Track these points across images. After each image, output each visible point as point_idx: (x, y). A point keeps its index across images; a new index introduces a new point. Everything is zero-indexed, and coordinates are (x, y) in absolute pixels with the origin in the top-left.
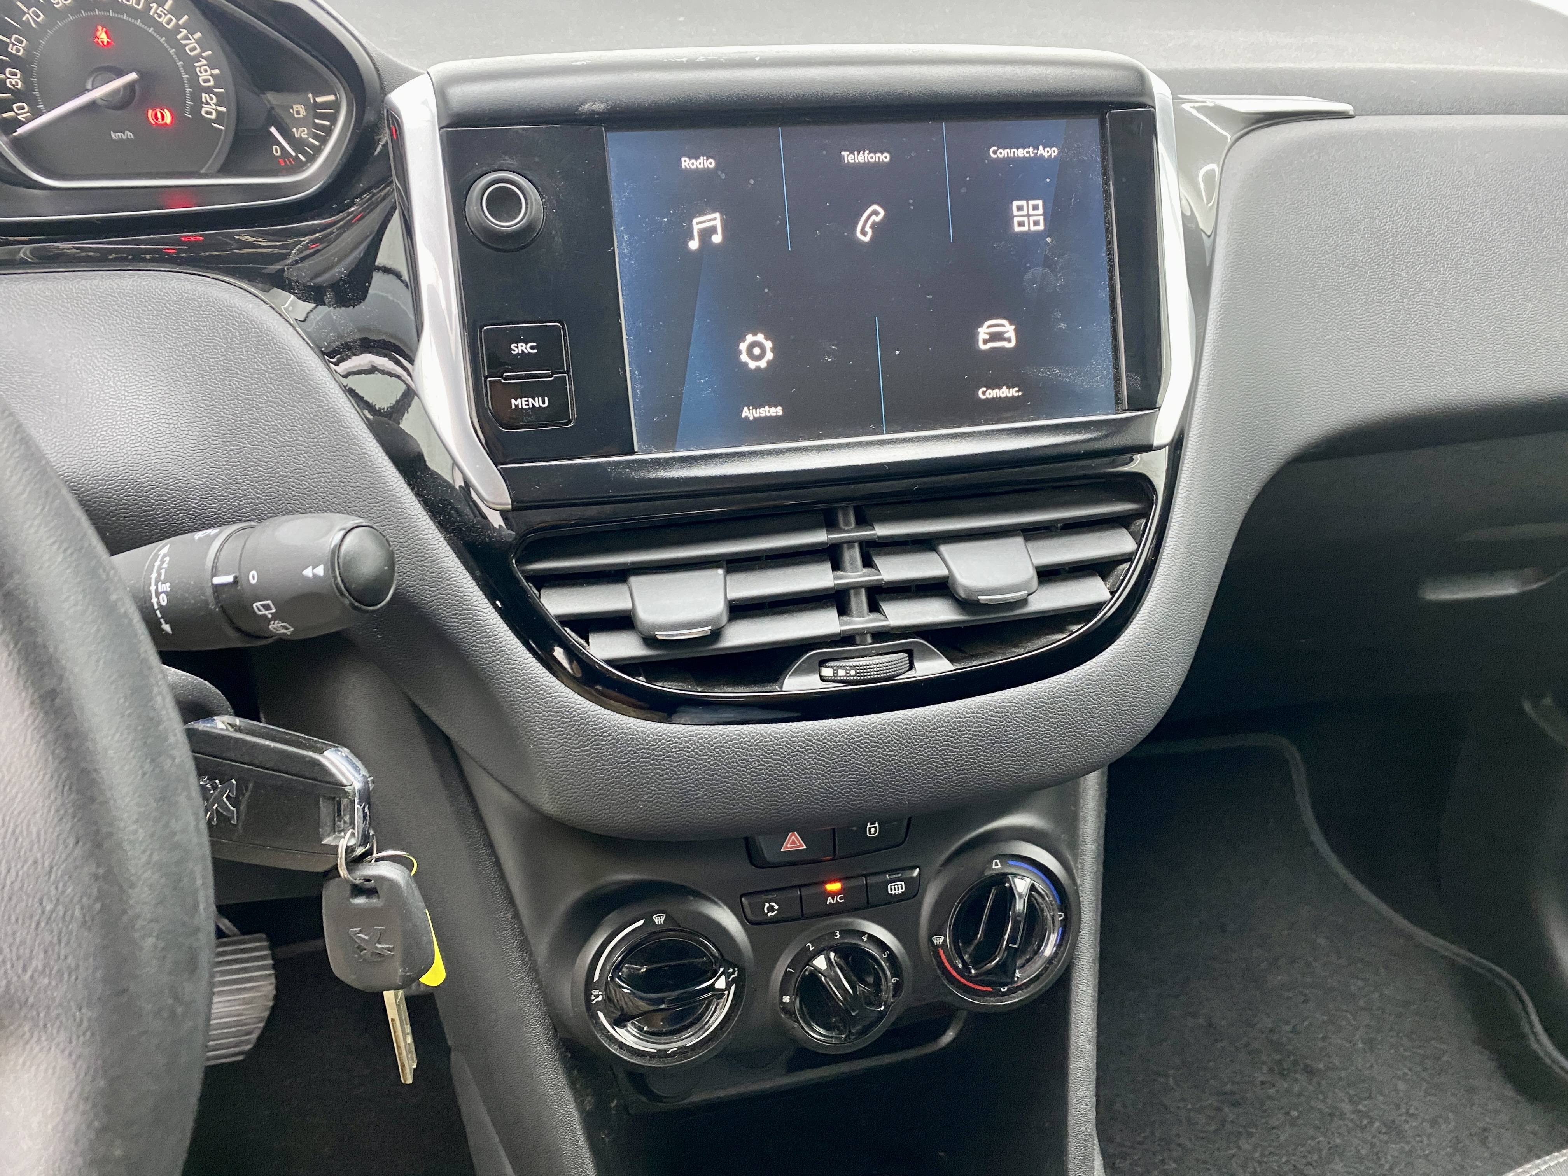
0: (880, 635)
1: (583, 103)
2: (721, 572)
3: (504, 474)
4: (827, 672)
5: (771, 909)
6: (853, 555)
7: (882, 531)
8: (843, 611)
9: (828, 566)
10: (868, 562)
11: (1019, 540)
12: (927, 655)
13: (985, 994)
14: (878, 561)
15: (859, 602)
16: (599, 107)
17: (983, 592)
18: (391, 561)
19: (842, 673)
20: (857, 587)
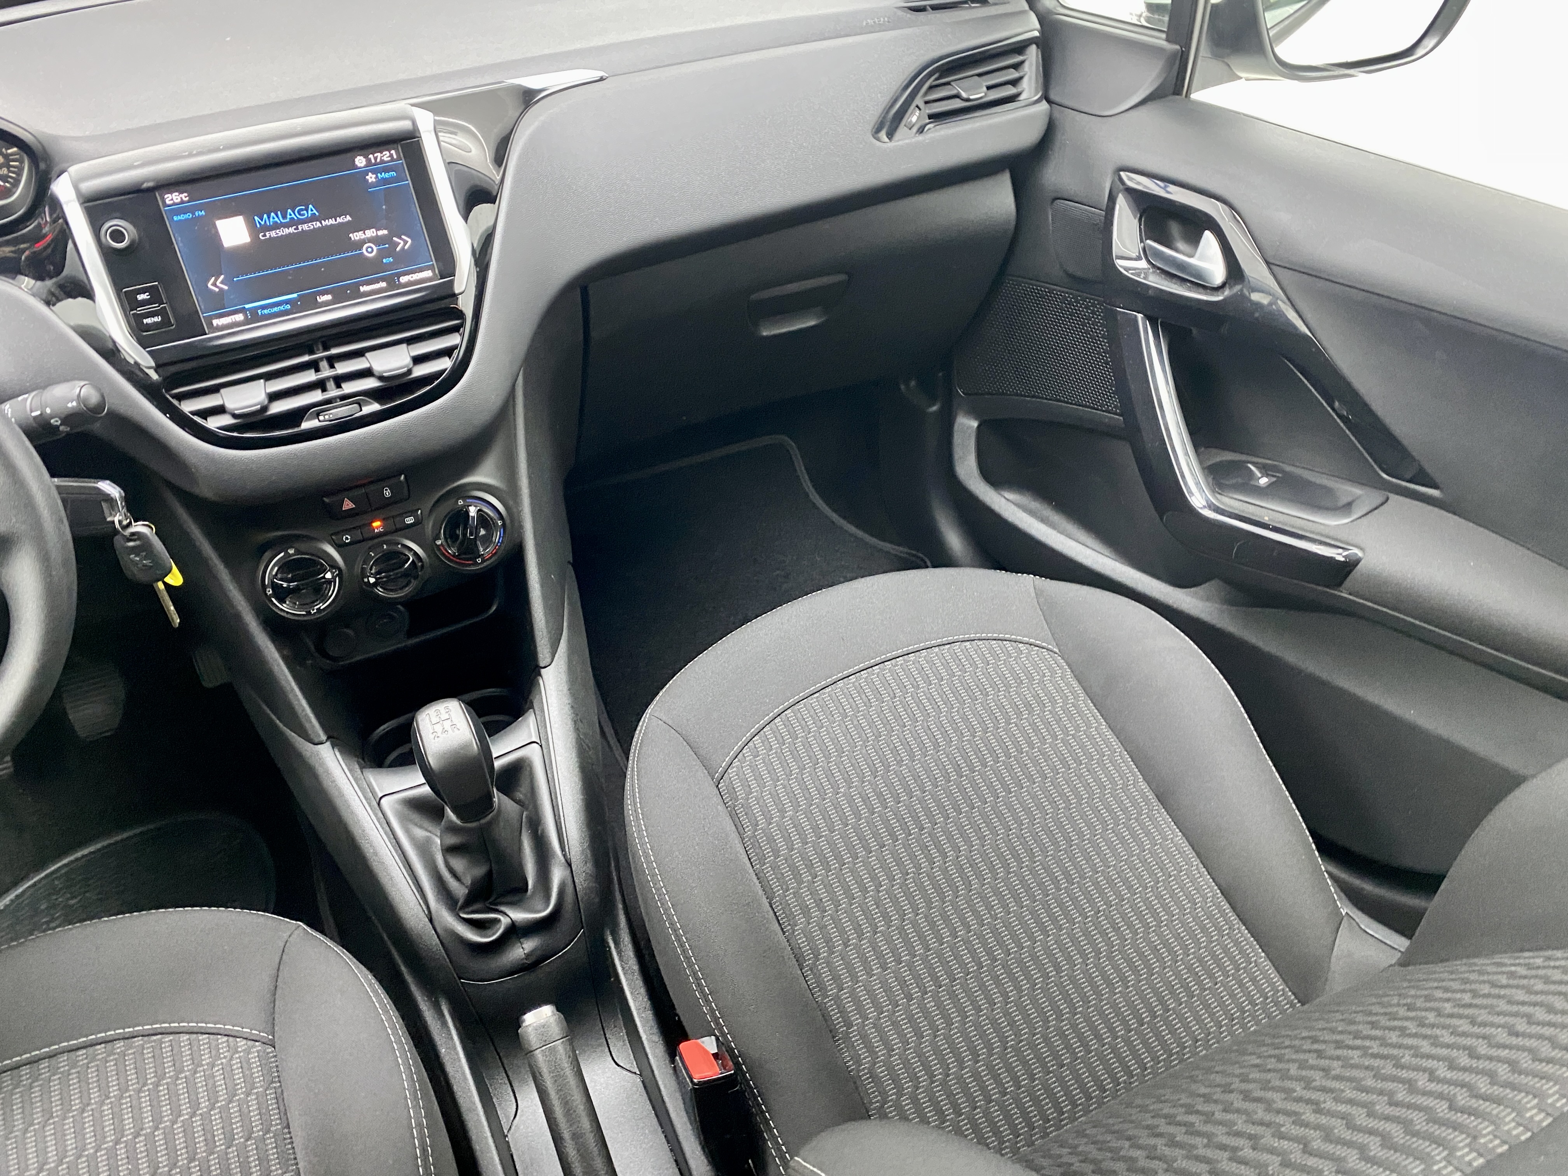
0: (344, 398)
1: (143, 183)
2: (262, 381)
3: (149, 352)
4: (321, 418)
5: (347, 539)
6: (324, 364)
7: (335, 351)
8: (324, 390)
9: (313, 371)
10: (332, 366)
11: (404, 346)
12: (368, 403)
13: (469, 565)
14: (336, 365)
15: (331, 385)
16: (151, 184)
17: (386, 372)
18: (103, 397)
19: (327, 417)
20: (328, 378)
